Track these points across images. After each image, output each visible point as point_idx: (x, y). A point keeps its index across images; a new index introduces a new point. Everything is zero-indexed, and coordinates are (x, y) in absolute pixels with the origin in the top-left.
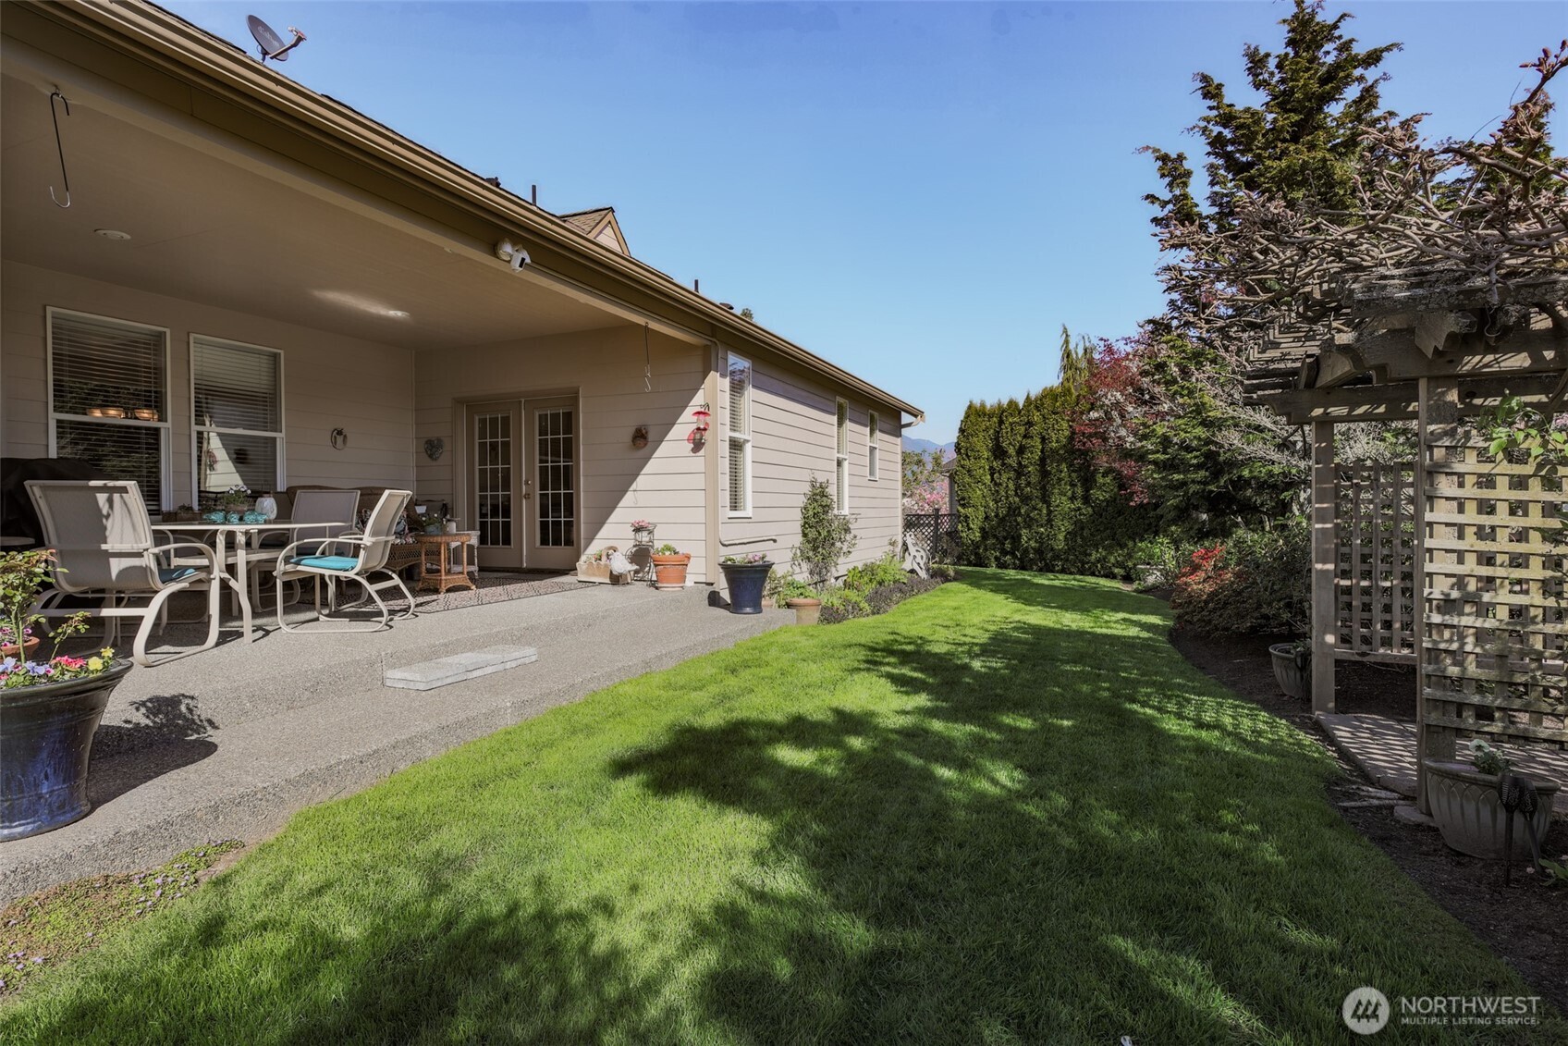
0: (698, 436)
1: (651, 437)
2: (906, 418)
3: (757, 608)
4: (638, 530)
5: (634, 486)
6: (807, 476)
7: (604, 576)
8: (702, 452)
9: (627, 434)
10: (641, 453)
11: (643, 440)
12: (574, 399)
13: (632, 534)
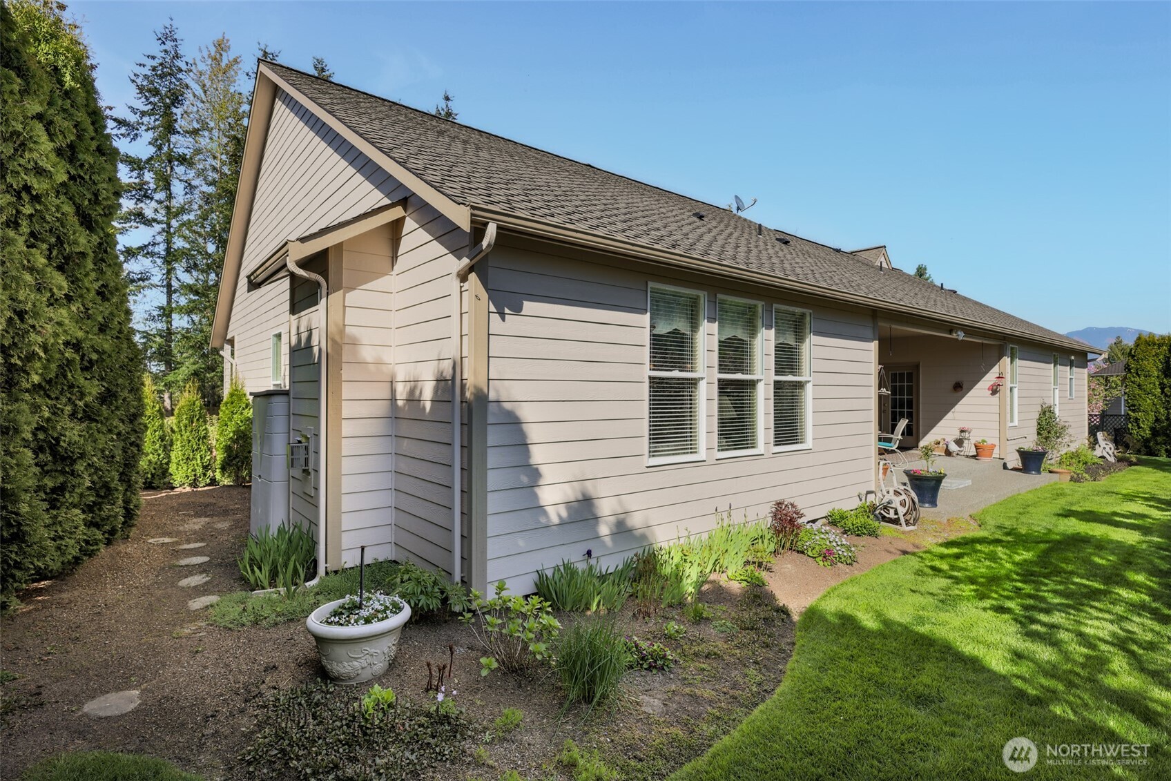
0: (995, 388)
1: (964, 387)
2: (1090, 356)
3: (1039, 472)
4: (962, 431)
5: (953, 410)
6: (1039, 401)
7: (941, 451)
8: (998, 395)
9: (950, 385)
10: (959, 394)
11: (960, 389)
12: (917, 367)
13: (958, 433)
